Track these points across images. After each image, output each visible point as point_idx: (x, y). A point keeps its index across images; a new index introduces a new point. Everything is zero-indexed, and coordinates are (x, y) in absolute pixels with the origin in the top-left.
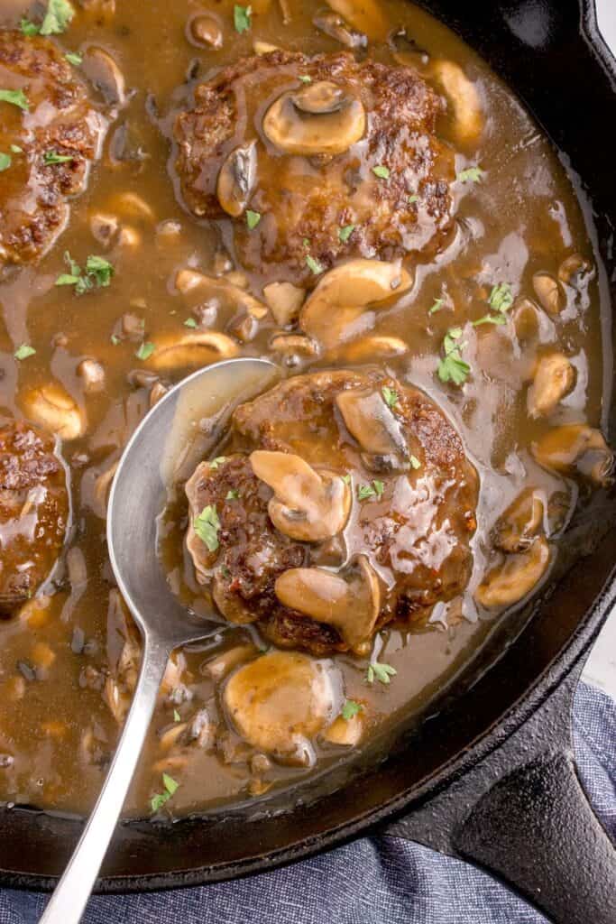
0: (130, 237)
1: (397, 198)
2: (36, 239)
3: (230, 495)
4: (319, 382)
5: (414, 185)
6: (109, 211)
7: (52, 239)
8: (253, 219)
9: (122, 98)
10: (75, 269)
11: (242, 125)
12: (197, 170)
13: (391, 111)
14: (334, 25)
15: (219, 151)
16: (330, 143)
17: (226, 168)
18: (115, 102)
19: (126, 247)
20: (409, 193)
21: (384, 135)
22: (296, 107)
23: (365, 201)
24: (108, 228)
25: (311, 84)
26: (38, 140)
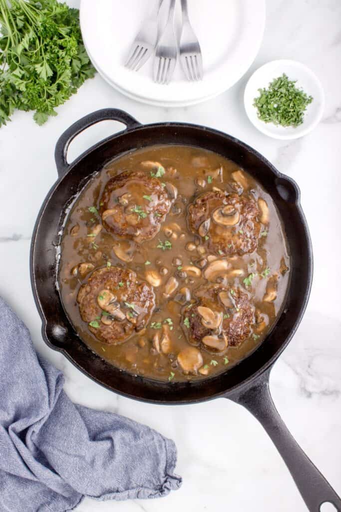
0: (175, 236)
1: (244, 239)
2: (151, 234)
3: (193, 315)
4: (216, 287)
5: (249, 236)
6: (170, 228)
7: (154, 235)
8: (207, 238)
9: (176, 197)
10: (162, 244)
11: (207, 213)
12: (194, 222)
13: (246, 215)
14: (234, 185)
15: (200, 219)
16: (229, 224)
17: (202, 225)
18: (174, 198)
19: (173, 239)
20: (247, 237)
21: (244, 222)
22: (222, 213)
23: (236, 238)
24: (169, 233)
25: (226, 205)
26: (154, 209)
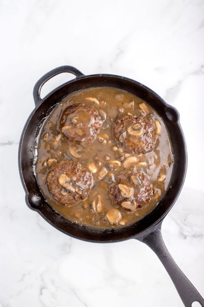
0: (105, 141)
1: (146, 144)
2: (90, 141)
4: (129, 173)
5: (149, 142)
6: (102, 137)
7: (93, 141)
11: (124, 128)
12: (116, 134)
13: (147, 130)
14: (141, 112)
15: (120, 132)
16: (137, 135)
17: (121, 135)
18: (104, 119)
21: (146, 134)
22: (133, 128)
23: (141, 143)
24: (102, 140)
25: (135, 124)
26: (92, 126)
